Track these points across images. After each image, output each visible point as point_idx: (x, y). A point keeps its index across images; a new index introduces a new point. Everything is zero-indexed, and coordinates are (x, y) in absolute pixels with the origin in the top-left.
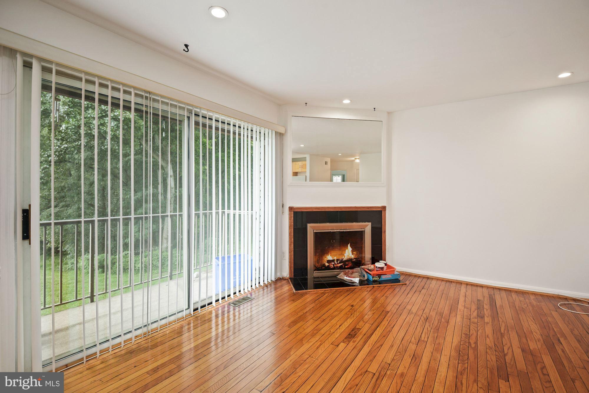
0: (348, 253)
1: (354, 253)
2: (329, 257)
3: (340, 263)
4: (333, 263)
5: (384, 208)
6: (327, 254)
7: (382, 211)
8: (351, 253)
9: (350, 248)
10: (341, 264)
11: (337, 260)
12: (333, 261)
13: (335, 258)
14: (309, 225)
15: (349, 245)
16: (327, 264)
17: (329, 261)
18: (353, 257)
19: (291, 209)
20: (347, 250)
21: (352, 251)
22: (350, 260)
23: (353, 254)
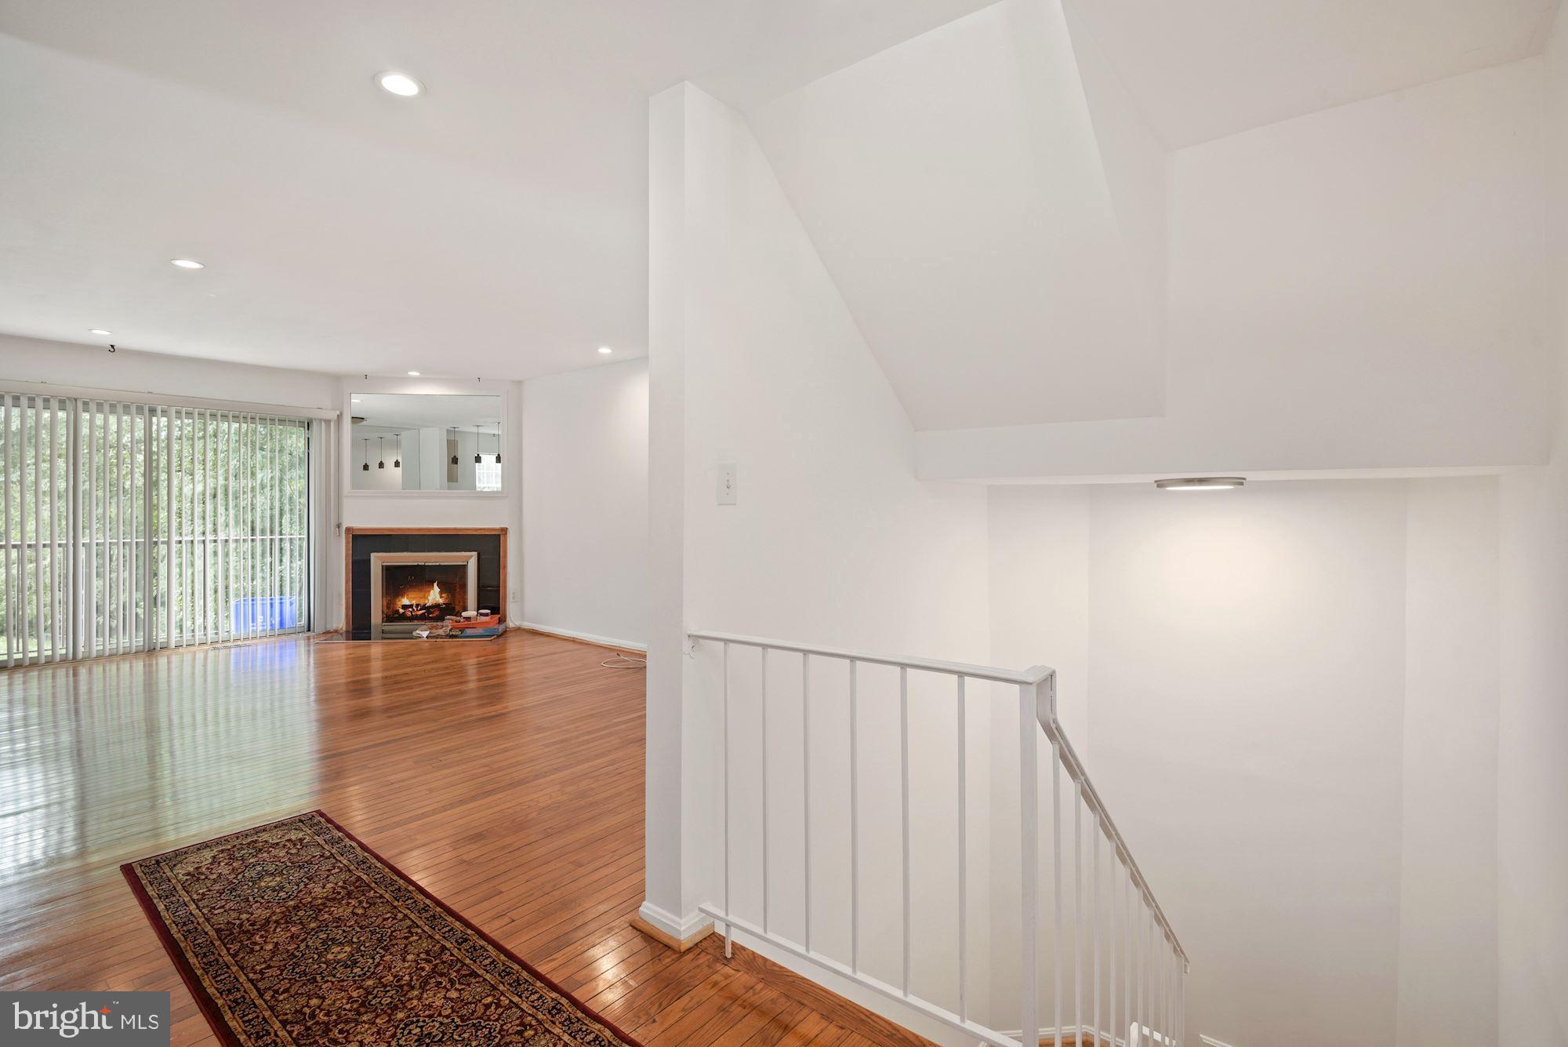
0: (435, 596)
1: (443, 595)
2: (405, 601)
3: (420, 610)
4: (411, 610)
5: (505, 530)
6: (403, 596)
7: (499, 535)
8: (438, 596)
9: (436, 589)
10: (423, 611)
11: (417, 605)
12: (411, 606)
13: (414, 602)
14: (373, 555)
15: (435, 584)
16: (401, 611)
17: (405, 607)
18: (441, 601)
19: (348, 530)
20: (432, 591)
21: (441, 593)
22: (437, 606)
23: (441, 597)
